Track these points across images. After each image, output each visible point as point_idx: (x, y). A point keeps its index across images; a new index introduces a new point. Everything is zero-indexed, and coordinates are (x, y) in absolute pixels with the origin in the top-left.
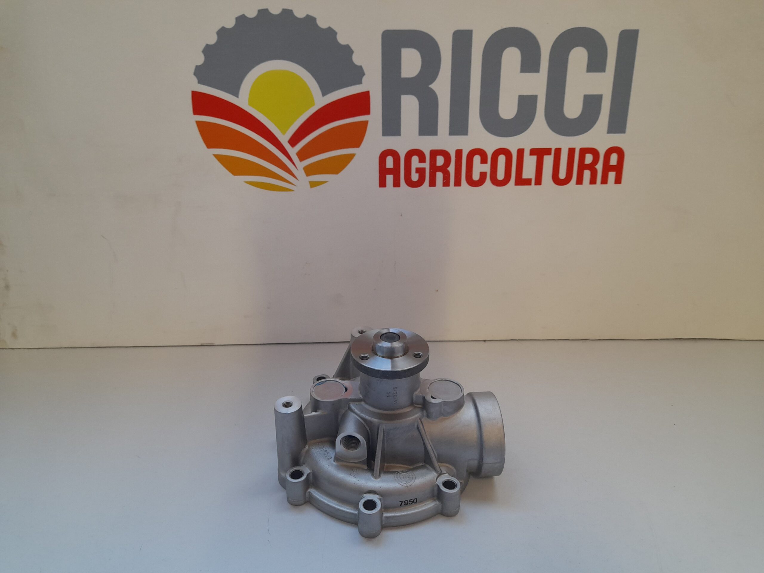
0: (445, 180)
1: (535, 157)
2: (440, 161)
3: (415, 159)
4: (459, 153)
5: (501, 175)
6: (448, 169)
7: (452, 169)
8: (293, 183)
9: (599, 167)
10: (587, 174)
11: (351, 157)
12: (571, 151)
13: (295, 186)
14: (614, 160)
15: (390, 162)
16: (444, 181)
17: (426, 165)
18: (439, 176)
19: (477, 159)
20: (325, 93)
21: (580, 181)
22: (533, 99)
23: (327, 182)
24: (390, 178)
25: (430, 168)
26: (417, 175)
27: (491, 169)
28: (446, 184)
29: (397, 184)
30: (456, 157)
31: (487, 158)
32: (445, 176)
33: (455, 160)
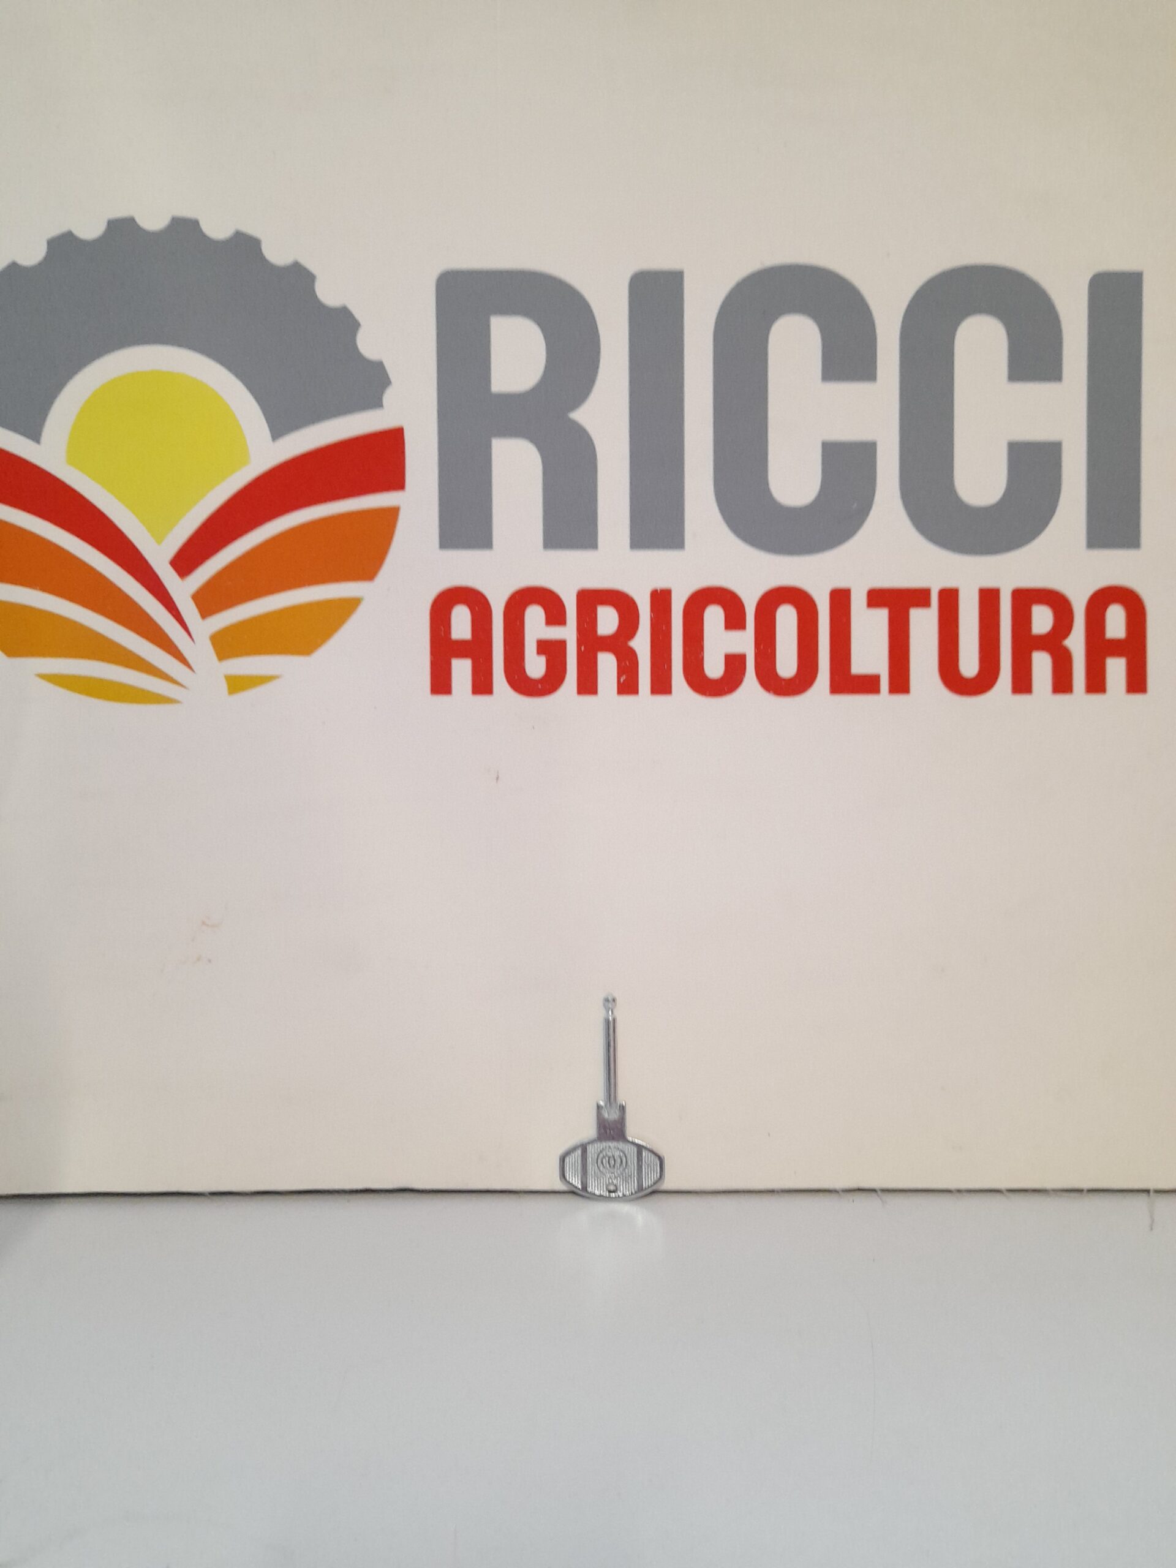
0: (624, 677)
1: (882, 616)
2: (607, 621)
3: (534, 616)
4: (661, 599)
5: (787, 664)
7: (641, 643)
8: (180, 680)
9: (1076, 642)
10: (1042, 664)
11: (350, 606)
12: (989, 599)
13: (183, 689)
14: (1116, 623)
15: (461, 623)
17: (568, 633)
18: (607, 664)
19: (714, 616)
20: (278, 431)
21: (1022, 684)
22: (866, 452)
23: (277, 677)
24: (462, 670)
25: (580, 643)
26: (543, 659)
27: (758, 646)
28: (628, 686)
29: (482, 685)
30: (652, 610)
31: (745, 614)
32: (623, 664)
33: (652, 619)
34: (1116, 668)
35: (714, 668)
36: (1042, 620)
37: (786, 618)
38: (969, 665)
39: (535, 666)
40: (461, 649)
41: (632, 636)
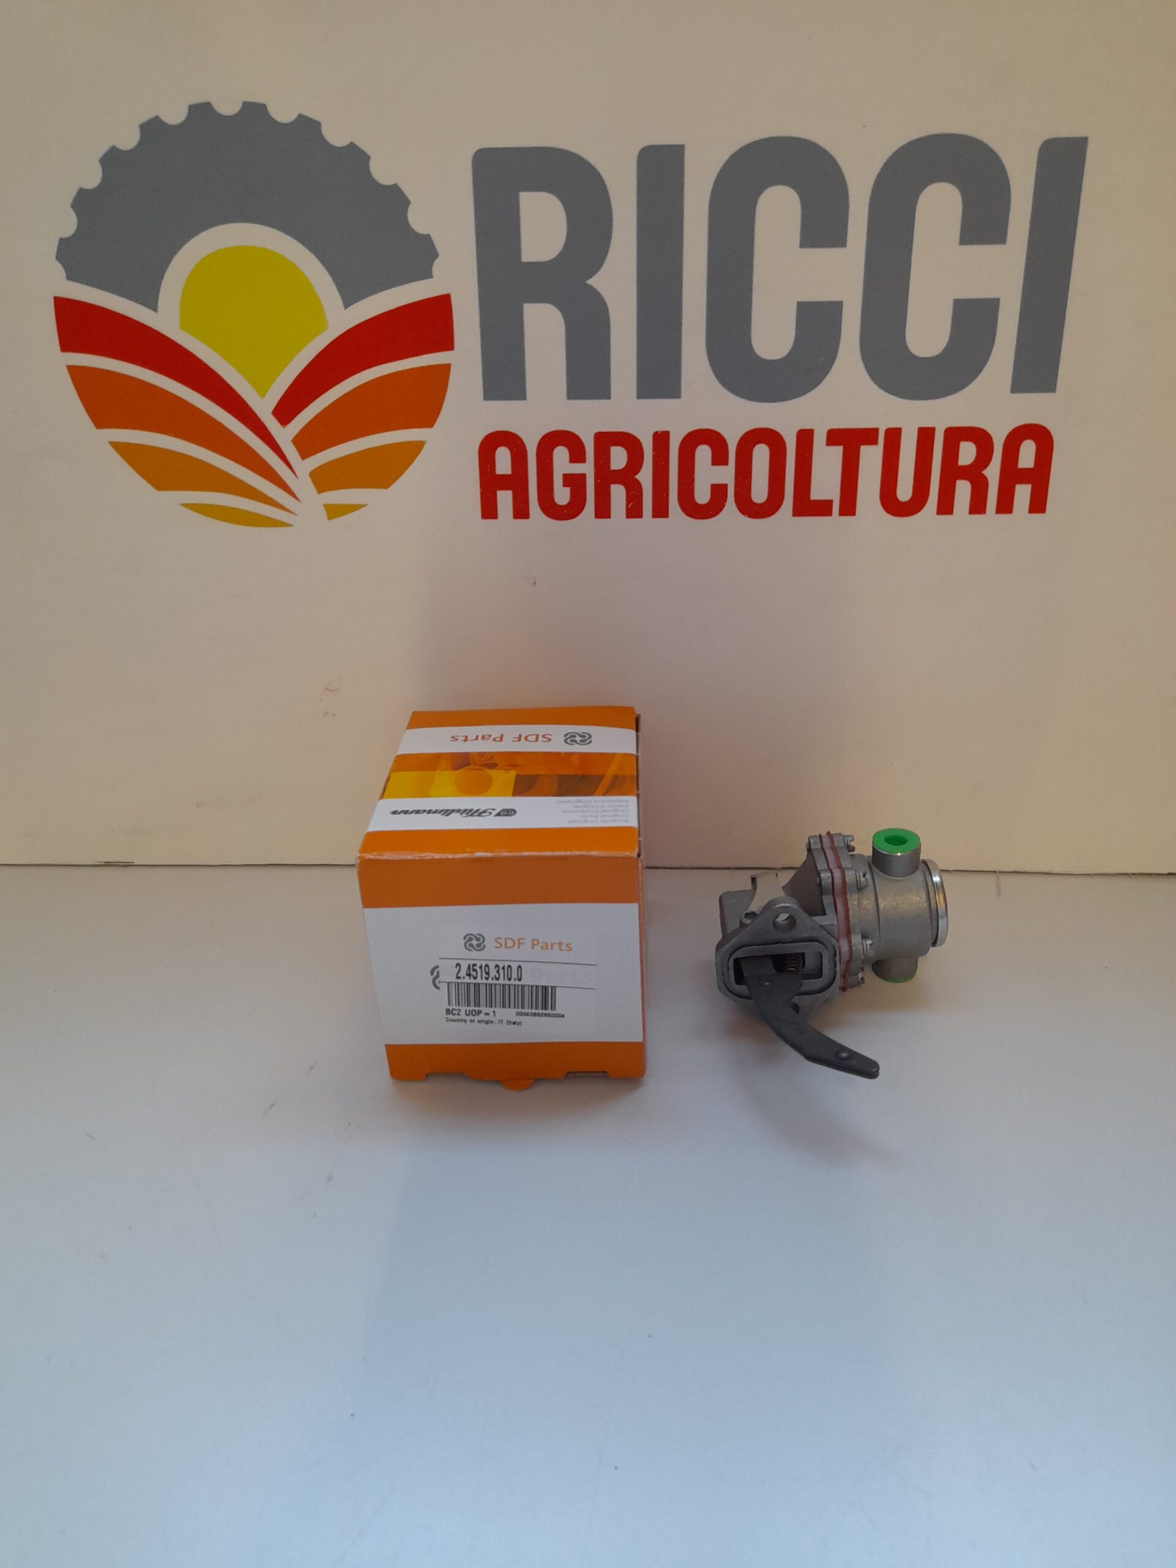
0: (632, 504)
1: (838, 451)
2: (618, 458)
3: (561, 455)
4: (661, 439)
5: (759, 492)
6: (638, 477)
7: (645, 476)
8: (291, 510)
9: (993, 473)
10: (963, 489)
11: (416, 447)
12: (926, 436)
13: (292, 515)
14: (1027, 455)
15: (503, 461)
16: (630, 506)
17: (587, 468)
18: (618, 493)
19: (703, 453)
20: (348, 299)
21: (946, 507)
22: (833, 310)
23: (365, 505)
24: (505, 499)
25: (597, 476)
26: (568, 490)
27: (736, 479)
28: (634, 511)
29: (521, 511)
30: (654, 450)
31: (728, 451)
32: (631, 493)
33: (654, 456)
34: (1023, 493)
35: (702, 495)
36: (967, 453)
37: (761, 454)
38: (904, 491)
39: (562, 495)
40: (504, 482)
41: (638, 471)
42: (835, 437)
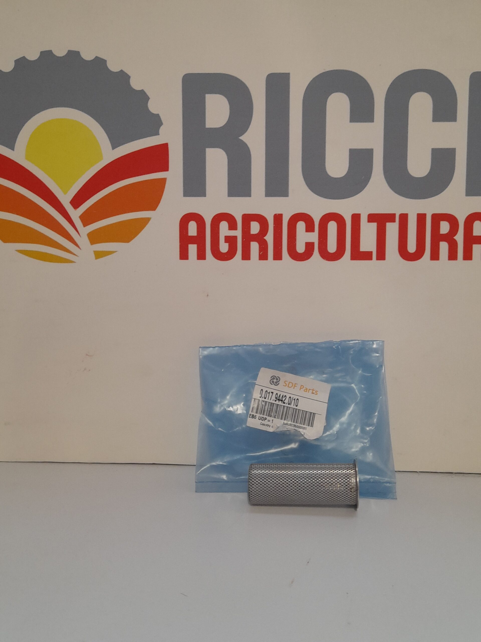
0: (262, 252)
1: (374, 225)
2: (255, 228)
3: (224, 226)
4: (278, 218)
5: (332, 247)
6: (265, 238)
7: (269, 238)
8: (75, 253)
9: (459, 238)
10: (444, 247)
11: (146, 221)
12: (421, 218)
13: (76, 257)
14: (478, 229)
15: (193, 229)
16: (261, 254)
17: (238, 233)
18: (255, 247)
19: (301, 226)
20: (114, 145)
21: (435, 256)
22: (369, 153)
23: (116, 252)
24: (193, 249)
25: (243, 237)
26: (227, 245)
27: (319, 240)
28: (263, 256)
29: (201, 256)
30: (274, 224)
31: (314, 225)
32: (261, 246)
33: (274, 227)
34: (477, 249)
35: (301, 248)
36: (445, 227)
37: (332, 227)
38: (412, 247)
39: (224, 247)
40: (192, 240)
41: (265, 235)
42: (372, 218)
